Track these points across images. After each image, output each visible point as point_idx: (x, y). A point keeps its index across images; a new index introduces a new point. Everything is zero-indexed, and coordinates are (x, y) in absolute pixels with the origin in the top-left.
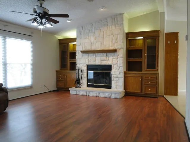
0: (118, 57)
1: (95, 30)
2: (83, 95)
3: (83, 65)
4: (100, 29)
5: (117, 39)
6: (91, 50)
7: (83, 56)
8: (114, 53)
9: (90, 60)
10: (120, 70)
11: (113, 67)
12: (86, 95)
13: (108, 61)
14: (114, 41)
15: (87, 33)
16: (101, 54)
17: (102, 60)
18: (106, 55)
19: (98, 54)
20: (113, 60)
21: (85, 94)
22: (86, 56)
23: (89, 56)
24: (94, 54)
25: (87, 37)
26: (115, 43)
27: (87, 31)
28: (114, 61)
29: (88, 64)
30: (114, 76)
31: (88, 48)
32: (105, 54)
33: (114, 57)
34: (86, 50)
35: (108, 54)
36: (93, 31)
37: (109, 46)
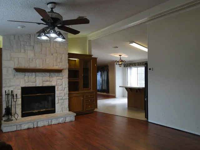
0: (63, 77)
1: (34, 43)
2: (28, 129)
3: (15, 88)
4: (42, 45)
5: (61, 59)
6: (28, 68)
7: (15, 76)
8: (59, 73)
9: (27, 80)
10: (65, 91)
11: (58, 88)
12: (34, 128)
13: (51, 82)
14: (59, 60)
15: (22, 45)
16: (44, 74)
17: (44, 81)
18: (50, 76)
19: (39, 73)
20: (58, 80)
21: (31, 126)
22: (20, 75)
23: (25, 75)
24: (33, 73)
25: (22, 51)
26: (59, 62)
27: (22, 43)
28: (59, 82)
29: (24, 86)
30: (59, 98)
31: (24, 65)
32: (48, 74)
33: (59, 78)
34: (20, 68)
35: (52, 74)
36: (32, 44)
37: (53, 66)
